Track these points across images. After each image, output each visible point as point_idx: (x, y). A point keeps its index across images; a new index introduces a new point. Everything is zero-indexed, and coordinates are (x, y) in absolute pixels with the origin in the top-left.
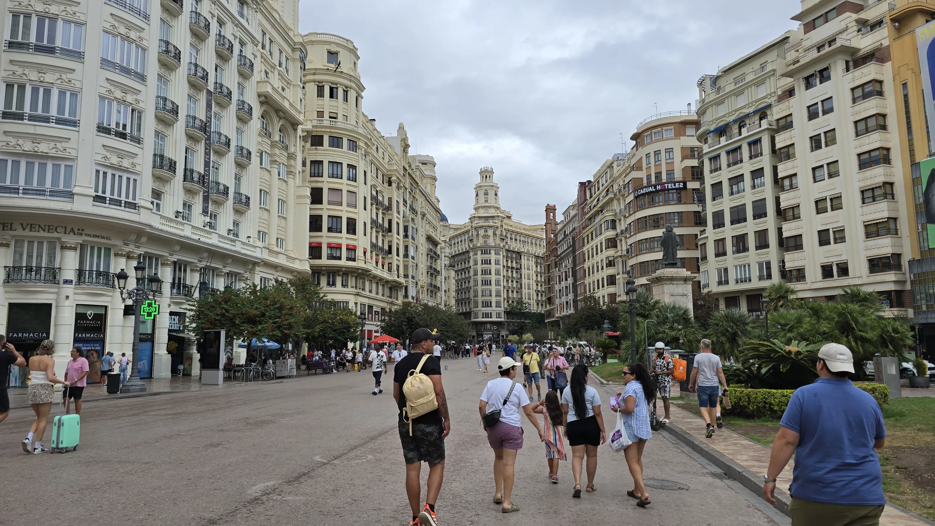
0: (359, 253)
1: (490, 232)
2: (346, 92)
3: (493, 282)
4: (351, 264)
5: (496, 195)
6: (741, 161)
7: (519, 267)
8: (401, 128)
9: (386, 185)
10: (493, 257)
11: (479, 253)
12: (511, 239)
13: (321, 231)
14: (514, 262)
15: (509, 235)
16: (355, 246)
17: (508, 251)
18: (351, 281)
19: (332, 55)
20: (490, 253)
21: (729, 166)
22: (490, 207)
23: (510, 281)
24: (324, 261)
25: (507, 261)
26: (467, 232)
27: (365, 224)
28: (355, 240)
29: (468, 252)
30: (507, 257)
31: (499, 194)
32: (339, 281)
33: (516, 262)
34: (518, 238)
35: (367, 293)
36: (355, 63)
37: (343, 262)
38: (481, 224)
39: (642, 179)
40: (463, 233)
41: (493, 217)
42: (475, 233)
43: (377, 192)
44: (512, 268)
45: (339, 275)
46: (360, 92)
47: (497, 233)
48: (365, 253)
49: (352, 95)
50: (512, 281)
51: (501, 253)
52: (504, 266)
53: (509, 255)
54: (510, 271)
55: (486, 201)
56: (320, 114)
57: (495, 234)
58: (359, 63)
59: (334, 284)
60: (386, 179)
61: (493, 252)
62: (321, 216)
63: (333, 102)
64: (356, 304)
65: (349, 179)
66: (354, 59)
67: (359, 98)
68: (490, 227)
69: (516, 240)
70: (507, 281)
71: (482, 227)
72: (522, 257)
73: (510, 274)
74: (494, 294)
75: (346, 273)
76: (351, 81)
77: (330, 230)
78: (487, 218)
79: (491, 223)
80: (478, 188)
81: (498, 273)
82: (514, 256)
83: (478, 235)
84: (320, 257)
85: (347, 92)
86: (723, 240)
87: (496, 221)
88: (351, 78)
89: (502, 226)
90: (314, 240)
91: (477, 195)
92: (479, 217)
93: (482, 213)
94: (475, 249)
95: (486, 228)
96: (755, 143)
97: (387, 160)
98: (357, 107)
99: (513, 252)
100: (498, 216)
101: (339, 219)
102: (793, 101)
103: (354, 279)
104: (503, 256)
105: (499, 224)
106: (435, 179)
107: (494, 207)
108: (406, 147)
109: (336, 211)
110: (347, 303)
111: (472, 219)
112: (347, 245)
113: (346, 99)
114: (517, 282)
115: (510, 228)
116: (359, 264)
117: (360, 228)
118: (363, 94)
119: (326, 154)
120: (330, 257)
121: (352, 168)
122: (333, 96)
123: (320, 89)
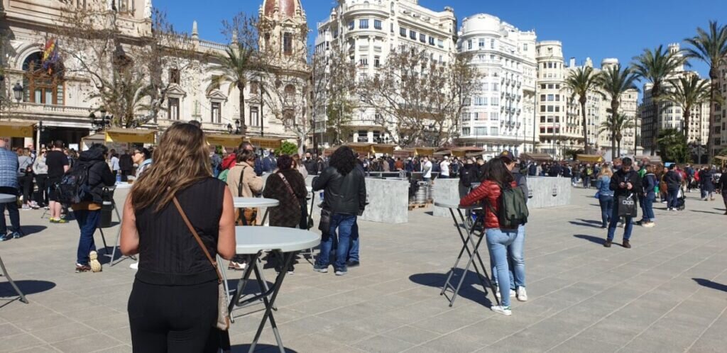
0: (561, 129)
2: (555, 64)
4: (557, 134)
13: (545, 122)
16: (559, 127)
19: (550, 50)
24: (546, 134)
27: (563, 117)
28: (559, 124)
37: (554, 134)
45: (552, 139)
46: (561, 61)
48: (563, 129)
49: (558, 65)
56: (545, 76)
59: (550, 142)
62: (545, 116)
63: (550, 70)
65: (556, 100)
66: (559, 48)
67: (561, 65)
75: (555, 138)
76: (557, 59)
77: (548, 121)
84: (545, 132)
90: (542, 126)
98: (560, 68)
101: (552, 117)
103: (558, 140)
109: (551, 114)
112: (556, 127)
113: (555, 67)
116: (561, 134)
117: (561, 119)
119: (547, 92)
120: (548, 132)
121: (557, 96)
122: (550, 66)
123: (545, 64)
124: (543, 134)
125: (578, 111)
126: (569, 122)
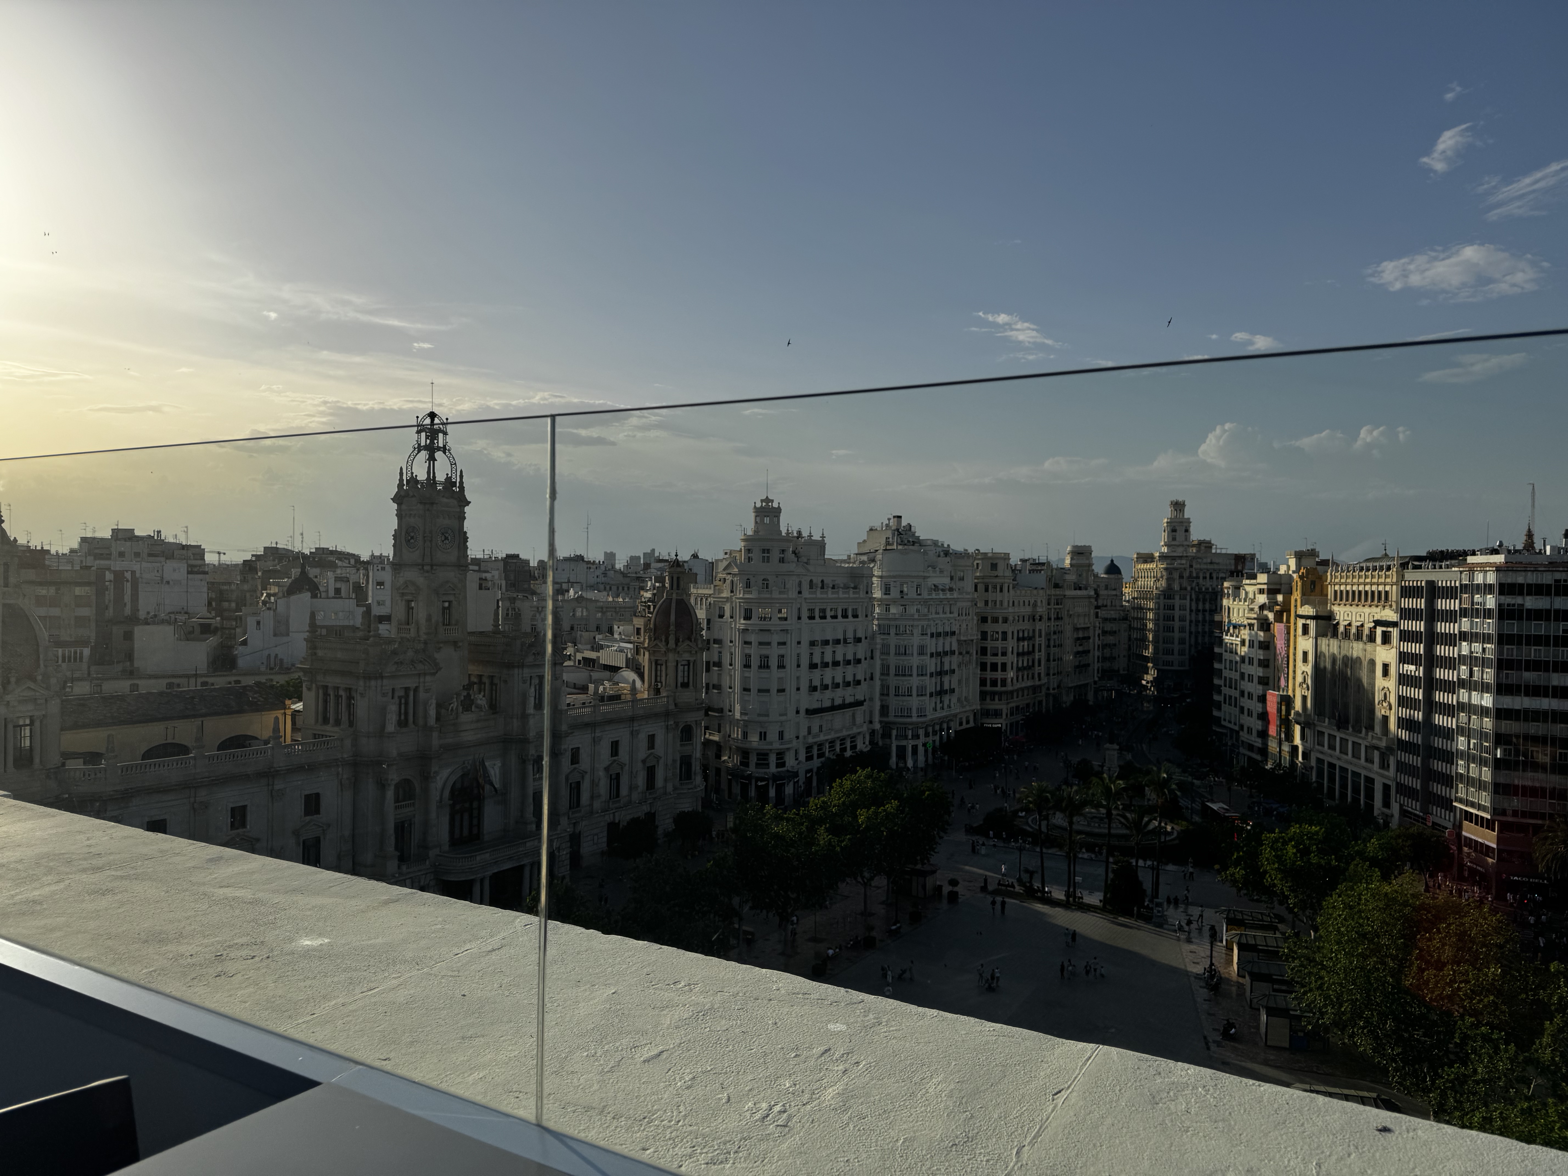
0: (1009, 682)
2: (1001, 587)
4: (1004, 689)
5: (1187, 529)
11: (1162, 597)
12: (1205, 578)
13: (986, 671)
14: (1207, 604)
15: (1202, 576)
17: (1199, 593)
18: (1004, 697)
20: (1174, 599)
22: (1178, 546)
24: (988, 688)
25: (1197, 604)
27: (1012, 663)
28: (1006, 675)
33: (1210, 604)
35: (1015, 699)
37: (999, 688)
38: (1165, 566)
41: (1181, 557)
45: (997, 695)
48: (1012, 680)
53: (1201, 596)
55: (1174, 539)
56: (986, 603)
59: (994, 700)
61: (1177, 597)
62: (986, 663)
63: (994, 595)
64: (1007, 708)
65: (1002, 640)
71: (1166, 569)
75: (1000, 694)
77: (991, 670)
80: (1170, 522)
82: (1207, 596)
83: (1162, 577)
89: (1191, 566)
92: (1166, 556)
93: (1169, 551)
100: (1187, 557)
101: (997, 664)
105: (1187, 564)
107: (1183, 545)
109: (994, 659)
110: (1001, 709)
112: (1001, 678)
113: (1001, 590)
116: (1008, 688)
117: (1008, 667)
119: (989, 627)
120: (991, 686)
121: (1004, 633)
122: (994, 589)
123: (987, 587)
124: (984, 688)
125: (1034, 646)
126: (1020, 665)
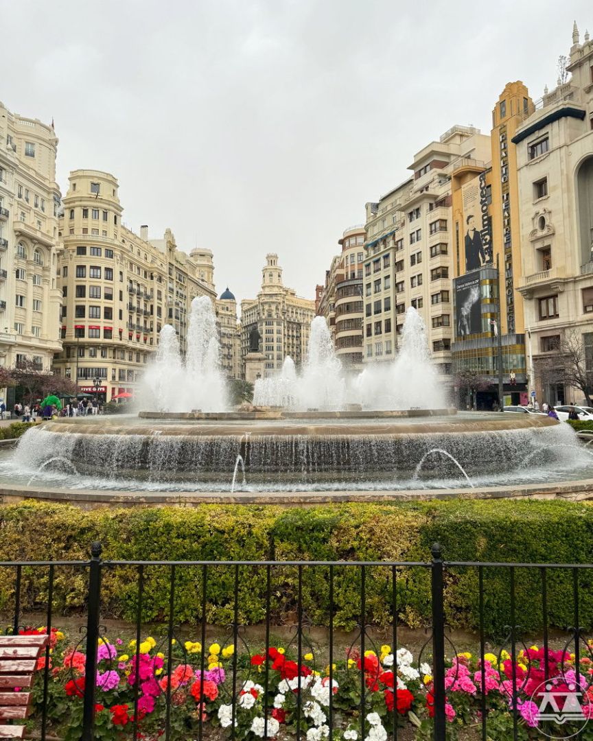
0: (115, 333)
1: (273, 307)
2: (105, 214)
3: (275, 348)
4: (107, 341)
5: (279, 276)
6: (380, 269)
7: (299, 335)
8: (168, 232)
9: (148, 279)
10: (275, 327)
11: (264, 324)
12: (292, 312)
13: (84, 317)
14: (295, 331)
15: (290, 310)
16: (111, 328)
17: (289, 322)
18: (110, 353)
19: (95, 186)
20: (273, 325)
21: (375, 272)
22: (273, 286)
23: (291, 347)
24: (86, 339)
25: (288, 330)
26: (256, 306)
27: (121, 311)
28: (112, 323)
29: (256, 323)
30: (288, 327)
31: (282, 276)
32: (99, 353)
33: (297, 332)
34: (299, 311)
35: (127, 361)
36: (114, 191)
37: (102, 340)
38: (266, 300)
39: (343, 275)
40: (254, 307)
41: (276, 294)
42: (261, 308)
43: (138, 285)
44: (293, 336)
45: (99, 349)
46: (118, 212)
47: (279, 307)
48: (121, 332)
49: (111, 216)
50: (293, 347)
51: (282, 324)
52: (285, 335)
53: (290, 326)
54: (291, 338)
55: (271, 282)
56: (85, 231)
57: (277, 309)
58: (119, 191)
59: (95, 356)
60: (149, 274)
61: (275, 324)
62: (84, 306)
63: (95, 222)
64: (114, 369)
65: (106, 279)
66: (113, 187)
67: (118, 217)
68: (273, 303)
69: (297, 313)
70: (288, 347)
71: (266, 303)
72: (302, 327)
73: (291, 341)
74: (275, 357)
75: (104, 348)
76: (109, 205)
77: (92, 316)
78: (271, 295)
79: (274, 299)
80: (265, 270)
81: (279, 340)
82: (295, 326)
83: (263, 309)
84: (83, 336)
85: (107, 213)
86: (371, 324)
87: (279, 298)
88: (109, 203)
89: (284, 302)
90: (78, 324)
91: (264, 276)
92: (265, 295)
93: (267, 291)
94: (261, 320)
95: (270, 304)
96: (387, 257)
97: (150, 259)
98: (115, 223)
99: (294, 323)
100: (280, 294)
101: (98, 309)
102: (405, 228)
103: (112, 352)
104: (284, 327)
105: (281, 300)
106: (212, 268)
107: (277, 286)
108: (171, 248)
109: (95, 302)
110: (106, 369)
111: (260, 296)
112: (105, 327)
114: (297, 348)
115: (291, 304)
116: (115, 340)
117: (116, 314)
118: (122, 213)
119: (88, 260)
120: (91, 336)
121: (109, 270)
122: (96, 217)
123: (85, 212)
124: (81, 339)
126: (134, 322)
